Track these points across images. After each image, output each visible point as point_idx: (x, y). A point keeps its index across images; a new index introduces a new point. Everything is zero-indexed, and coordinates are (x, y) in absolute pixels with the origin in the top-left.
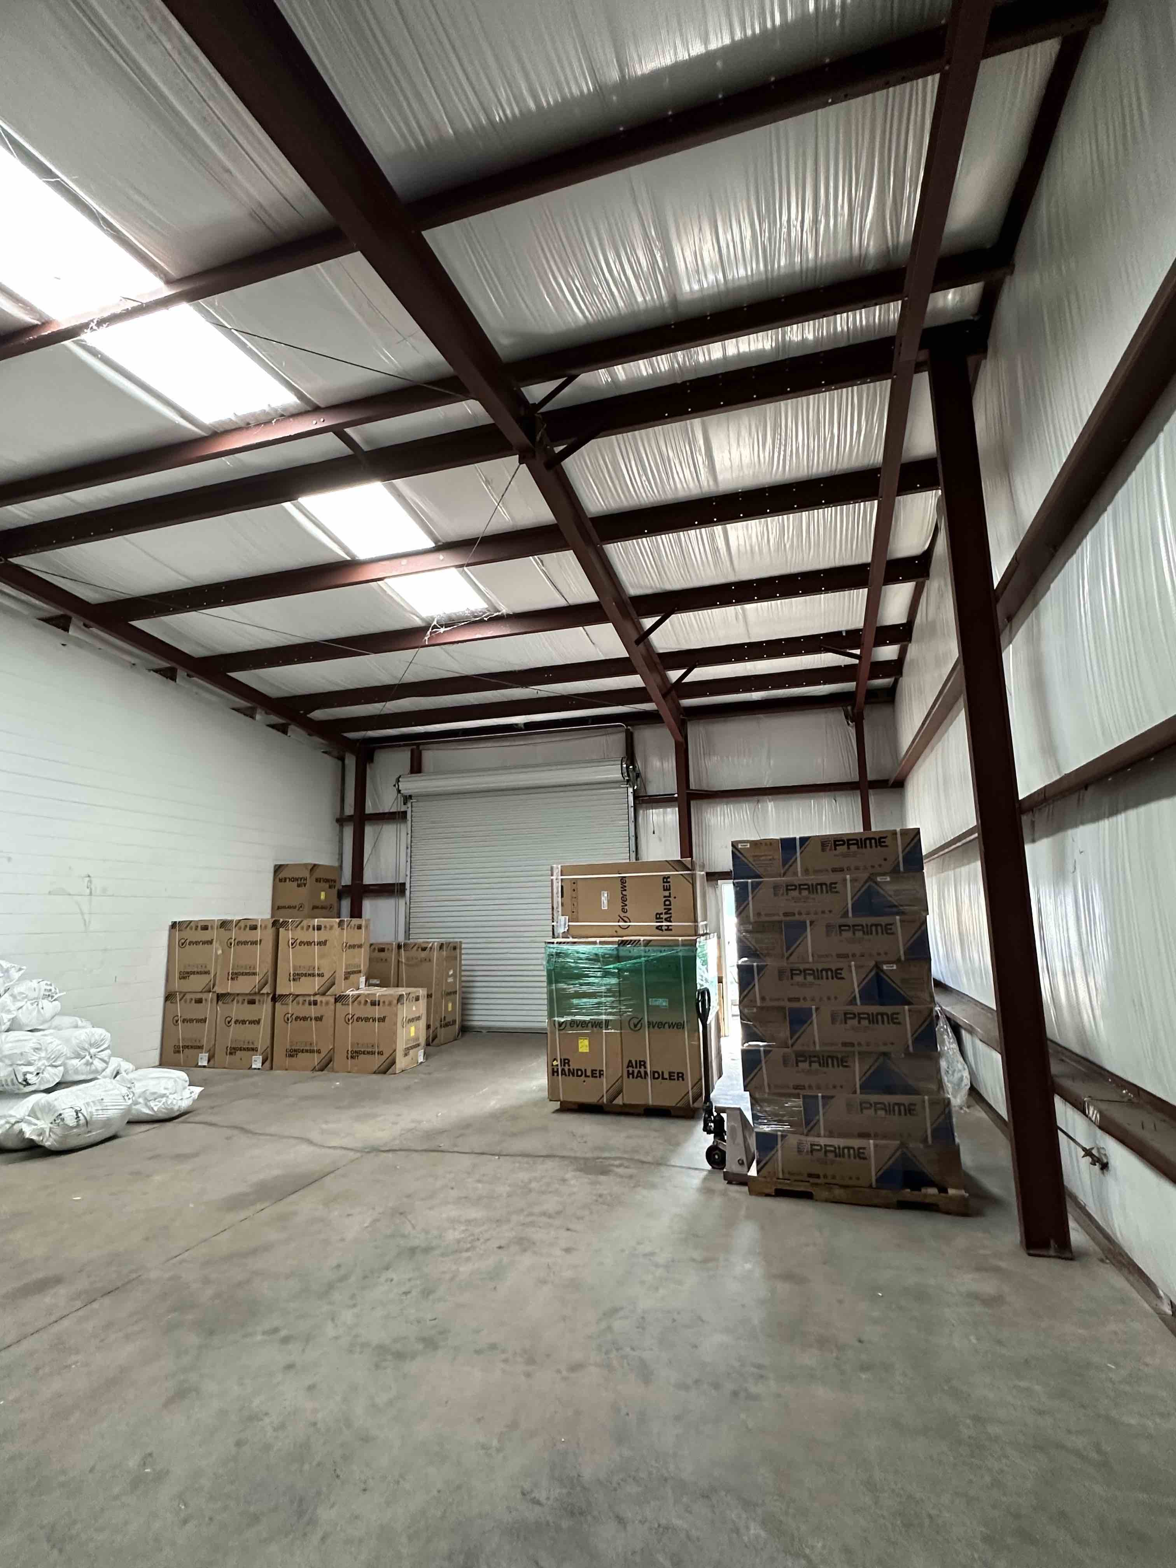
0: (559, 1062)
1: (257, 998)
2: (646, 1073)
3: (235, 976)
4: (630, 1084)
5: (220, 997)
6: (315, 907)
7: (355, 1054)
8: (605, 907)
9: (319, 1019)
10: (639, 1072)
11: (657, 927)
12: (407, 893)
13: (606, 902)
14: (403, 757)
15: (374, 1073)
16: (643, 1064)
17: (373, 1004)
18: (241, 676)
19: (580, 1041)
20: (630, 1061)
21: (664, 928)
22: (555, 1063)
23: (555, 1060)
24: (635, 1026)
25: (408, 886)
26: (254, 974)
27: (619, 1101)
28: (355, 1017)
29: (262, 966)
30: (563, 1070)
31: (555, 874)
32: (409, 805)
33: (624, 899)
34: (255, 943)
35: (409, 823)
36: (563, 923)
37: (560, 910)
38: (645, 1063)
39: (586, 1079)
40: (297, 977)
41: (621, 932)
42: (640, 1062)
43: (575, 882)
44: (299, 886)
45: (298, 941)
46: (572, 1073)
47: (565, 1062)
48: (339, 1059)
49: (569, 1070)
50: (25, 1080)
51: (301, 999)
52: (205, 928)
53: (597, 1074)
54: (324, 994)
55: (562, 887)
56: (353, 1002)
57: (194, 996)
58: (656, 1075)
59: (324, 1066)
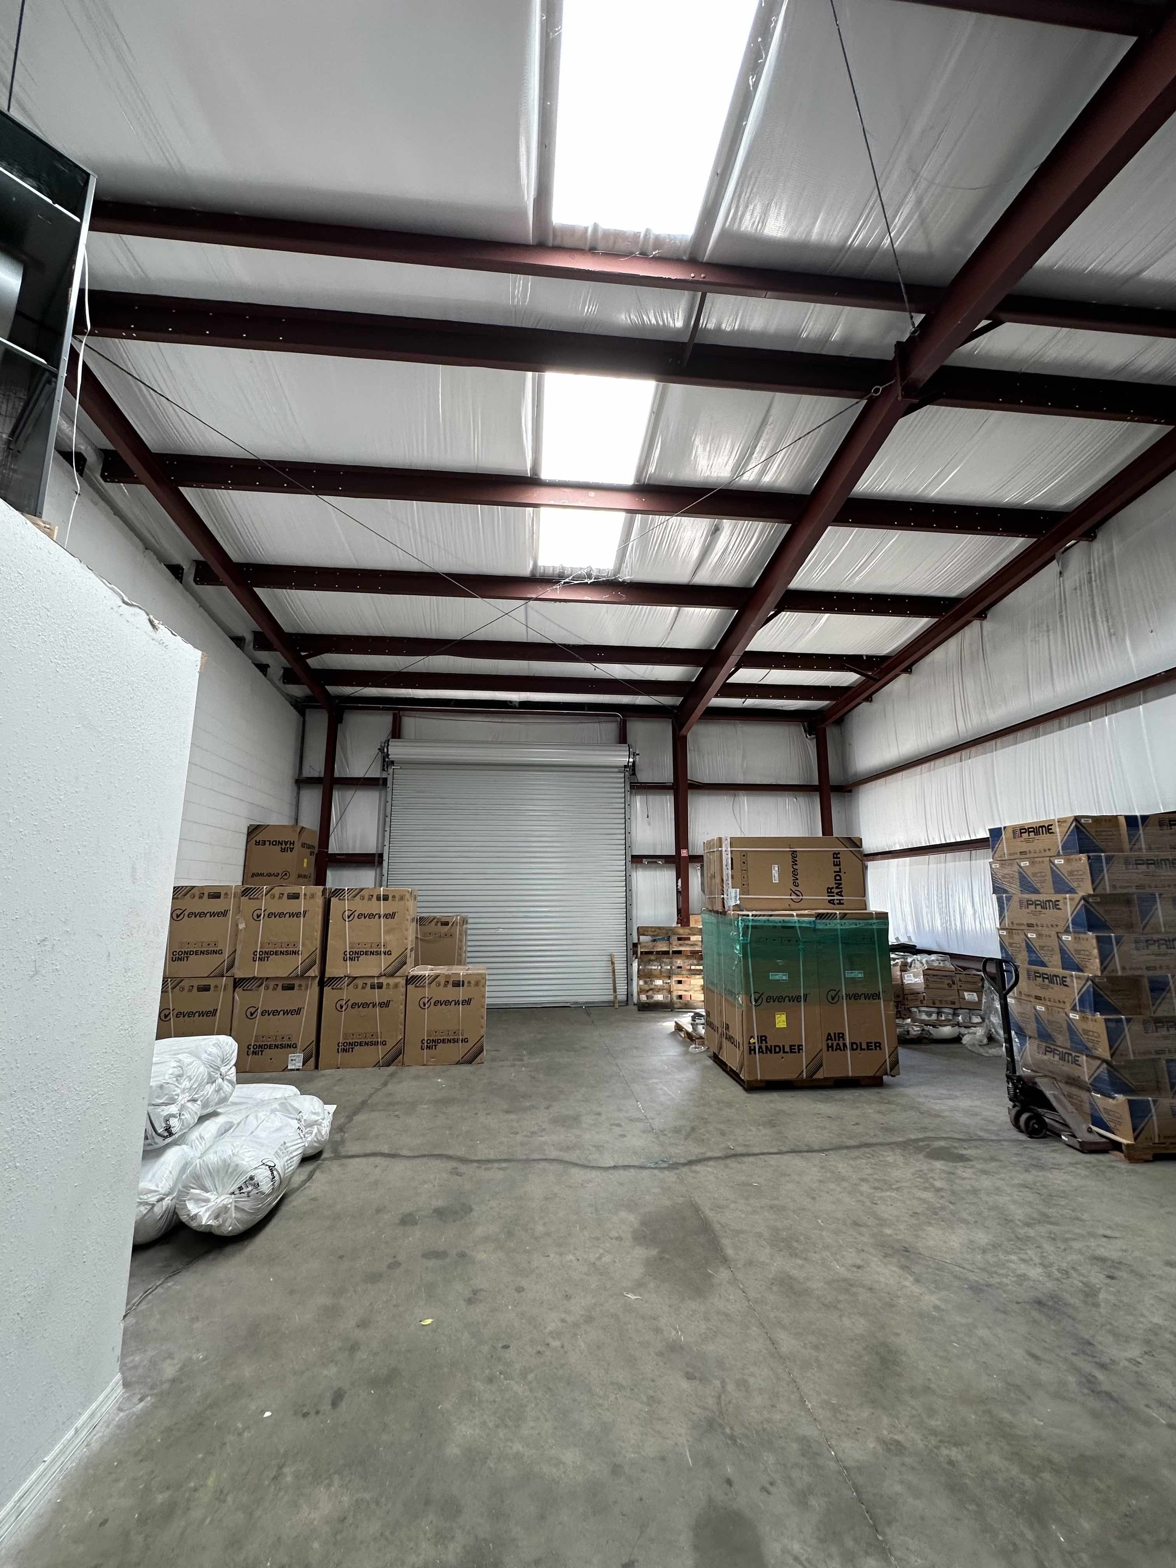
0: (756, 1040)
1: (297, 983)
2: (845, 1045)
3: (264, 956)
4: (828, 1057)
5: (238, 983)
6: (299, 876)
7: (432, 1044)
8: (776, 879)
9: (385, 1005)
10: (838, 1044)
11: (830, 901)
12: (385, 864)
13: (777, 875)
14: (383, 721)
15: (458, 1063)
16: (841, 1036)
17: (457, 984)
19: (777, 1016)
20: (829, 1034)
21: (836, 902)
22: (752, 1041)
23: (752, 1037)
24: (833, 999)
25: (385, 857)
26: (295, 953)
27: (819, 1075)
28: (433, 1001)
29: (309, 944)
30: (760, 1047)
31: (724, 845)
32: (390, 771)
34: (298, 915)
35: (389, 790)
36: (733, 895)
37: (730, 882)
38: (843, 1034)
39: (784, 1055)
40: (354, 956)
41: (794, 905)
42: (839, 1034)
43: (744, 854)
44: (283, 850)
45: (356, 914)
46: (769, 1050)
47: (762, 1039)
48: (411, 1050)
49: (767, 1047)
51: (360, 982)
52: (217, 896)
53: (796, 1049)
54: (392, 975)
55: (732, 859)
56: (430, 983)
57: (196, 983)
58: (855, 1047)
59: (395, 1058)
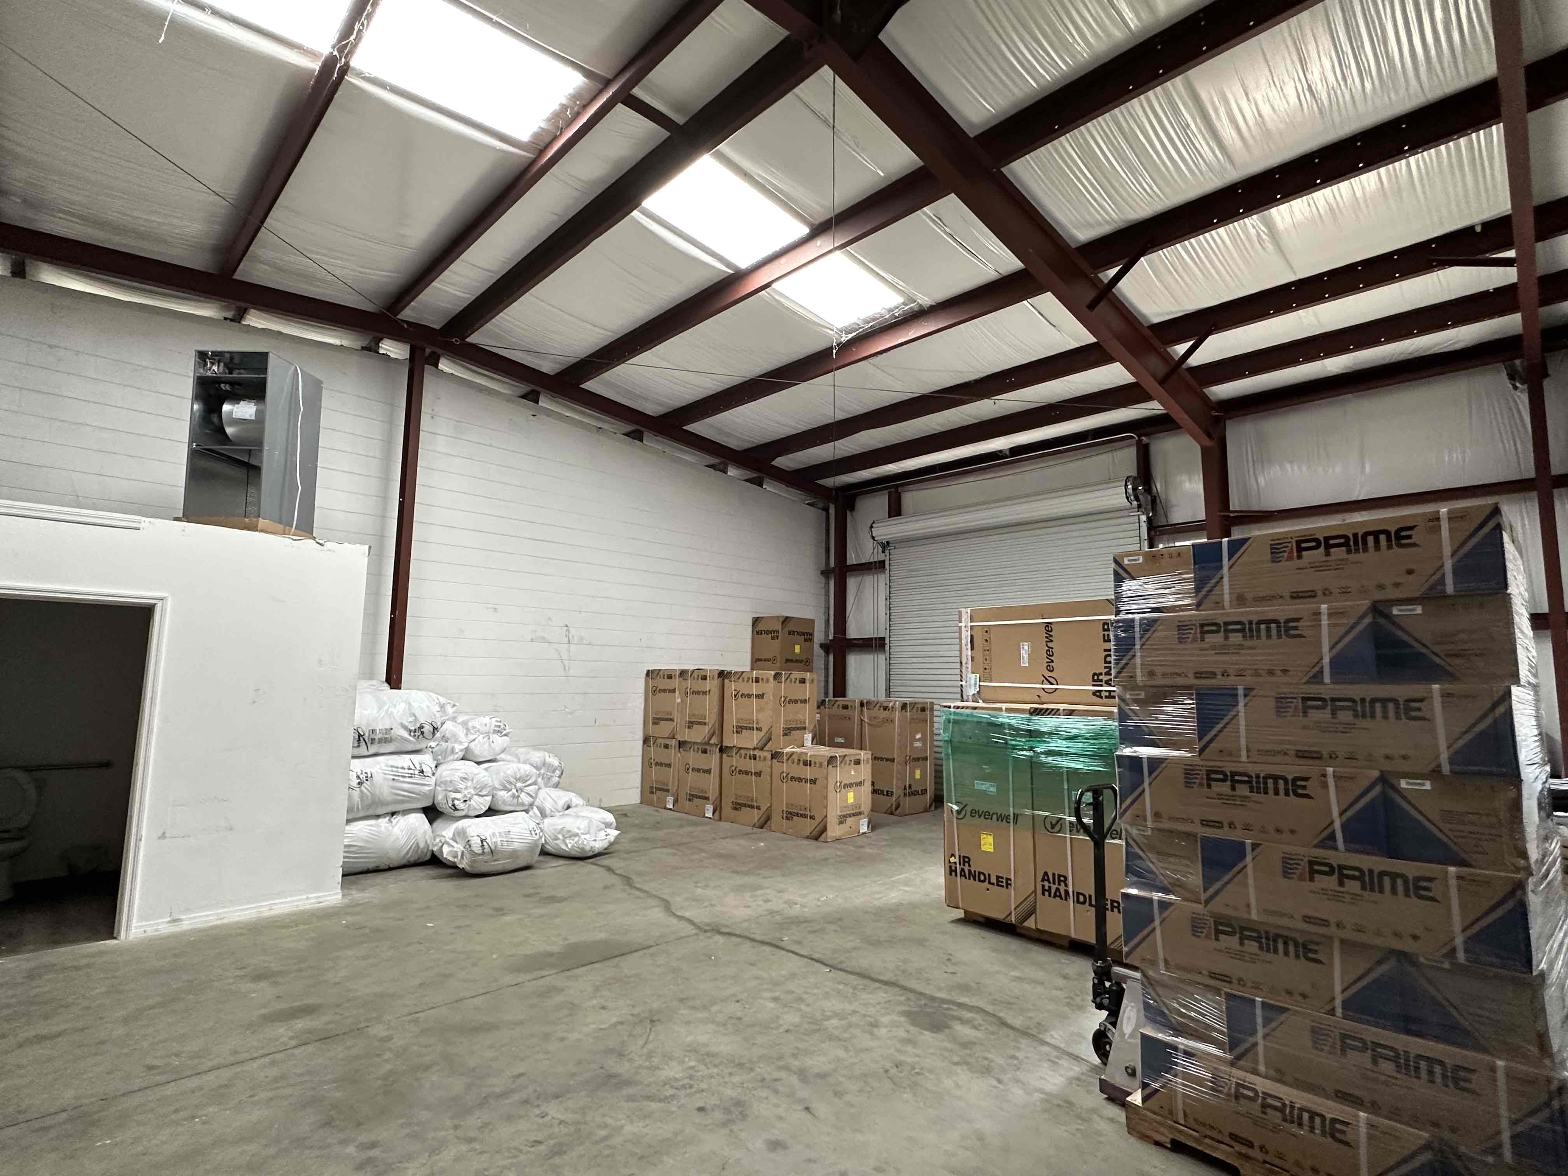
0: (957, 860)
1: (708, 748)
2: (1067, 892)
3: (691, 725)
4: (1045, 903)
5: (681, 744)
6: (787, 661)
7: (790, 816)
8: (1025, 663)
9: (758, 774)
10: (1058, 890)
11: (1095, 693)
12: (887, 648)
13: (1026, 656)
14: (880, 502)
15: (807, 838)
16: (1063, 879)
17: (805, 764)
18: (696, 427)
19: (983, 836)
20: (1046, 874)
21: (1103, 694)
22: (953, 860)
23: (953, 855)
24: (1053, 827)
25: (887, 641)
26: (705, 724)
27: (1030, 923)
28: (789, 776)
29: (711, 718)
30: (962, 870)
31: (963, 619)
32: (887, 552)
33: (1050, 653)
34: (705, 693)
35: (887, 571)
36: (973, 682)
37: (969, 666)
38: (1066, 878)
39: (989, 886)
40: (739, 730)
41: (1045, 697)
42: (1059, 876)
43: (987, 630)
44: (773, 638)
45: (740, 694)
46: (973, 875)
47: (965, 860)
48: (776, 818)
49: (970, 871)
50: (454, 805)
51: (743, 752)
52: (670, 677)
53: (1003, 882)
54: (762, 749)
55: (972, 636)
56: (788, 760)
57: (663, 742)
58: (1081, 898)
59: (764, 823)
